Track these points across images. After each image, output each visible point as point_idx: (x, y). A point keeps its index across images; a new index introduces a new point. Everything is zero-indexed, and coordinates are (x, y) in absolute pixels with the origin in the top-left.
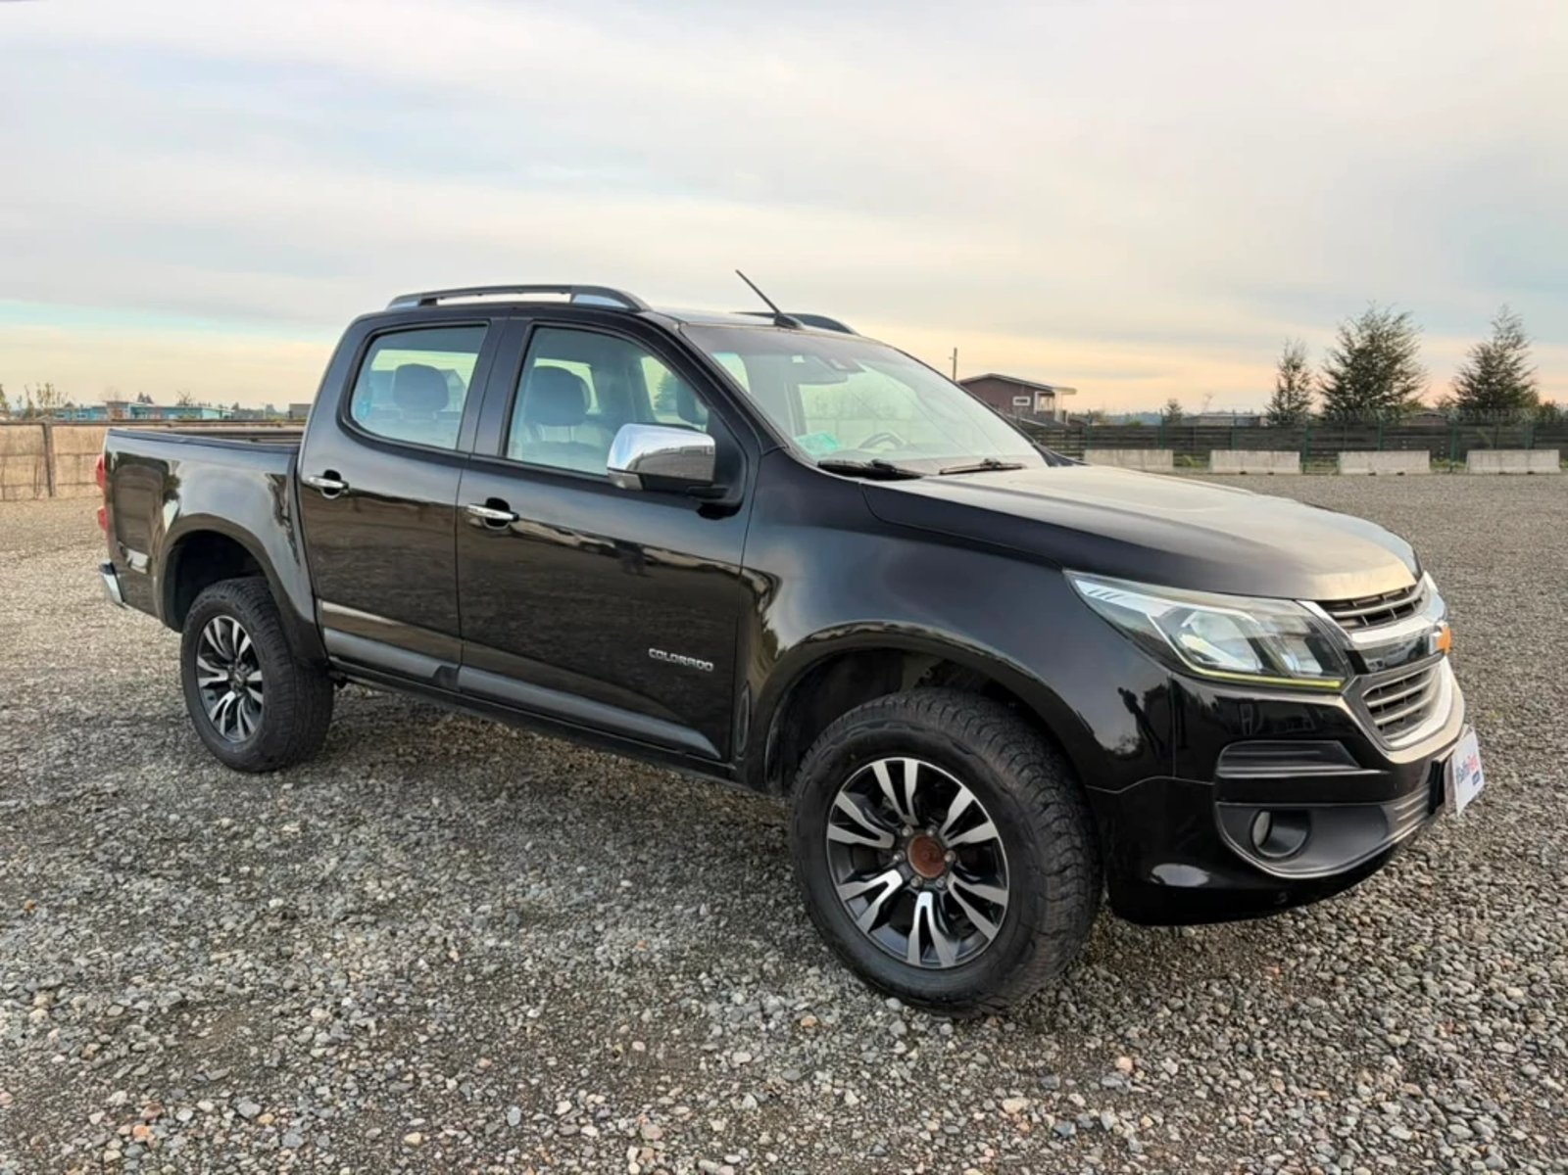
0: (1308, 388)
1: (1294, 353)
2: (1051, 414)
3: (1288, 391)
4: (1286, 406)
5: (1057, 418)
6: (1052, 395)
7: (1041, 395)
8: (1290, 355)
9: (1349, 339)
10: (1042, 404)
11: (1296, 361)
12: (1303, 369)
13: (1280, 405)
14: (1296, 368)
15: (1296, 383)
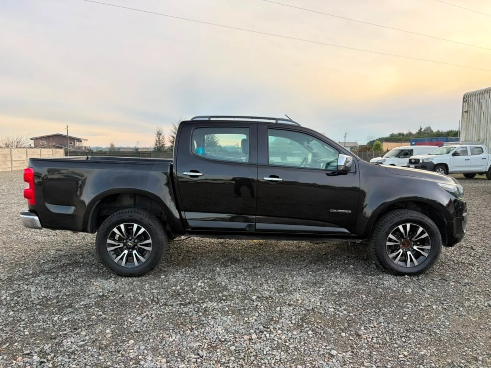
0: (164, 140)
1: (159, 130)
2: (82, 147)
3: (159, 141)
4: (158, 145)
5: (83, 149)
6: (81, 141)
7: (77, 141)
8: (158, 131)
9: (175, 127)
10: (77, 144)
11: (160, 132)
12: (162, 135)
13: (157, 145)
14: (160, 134)
15: (161, 139)
